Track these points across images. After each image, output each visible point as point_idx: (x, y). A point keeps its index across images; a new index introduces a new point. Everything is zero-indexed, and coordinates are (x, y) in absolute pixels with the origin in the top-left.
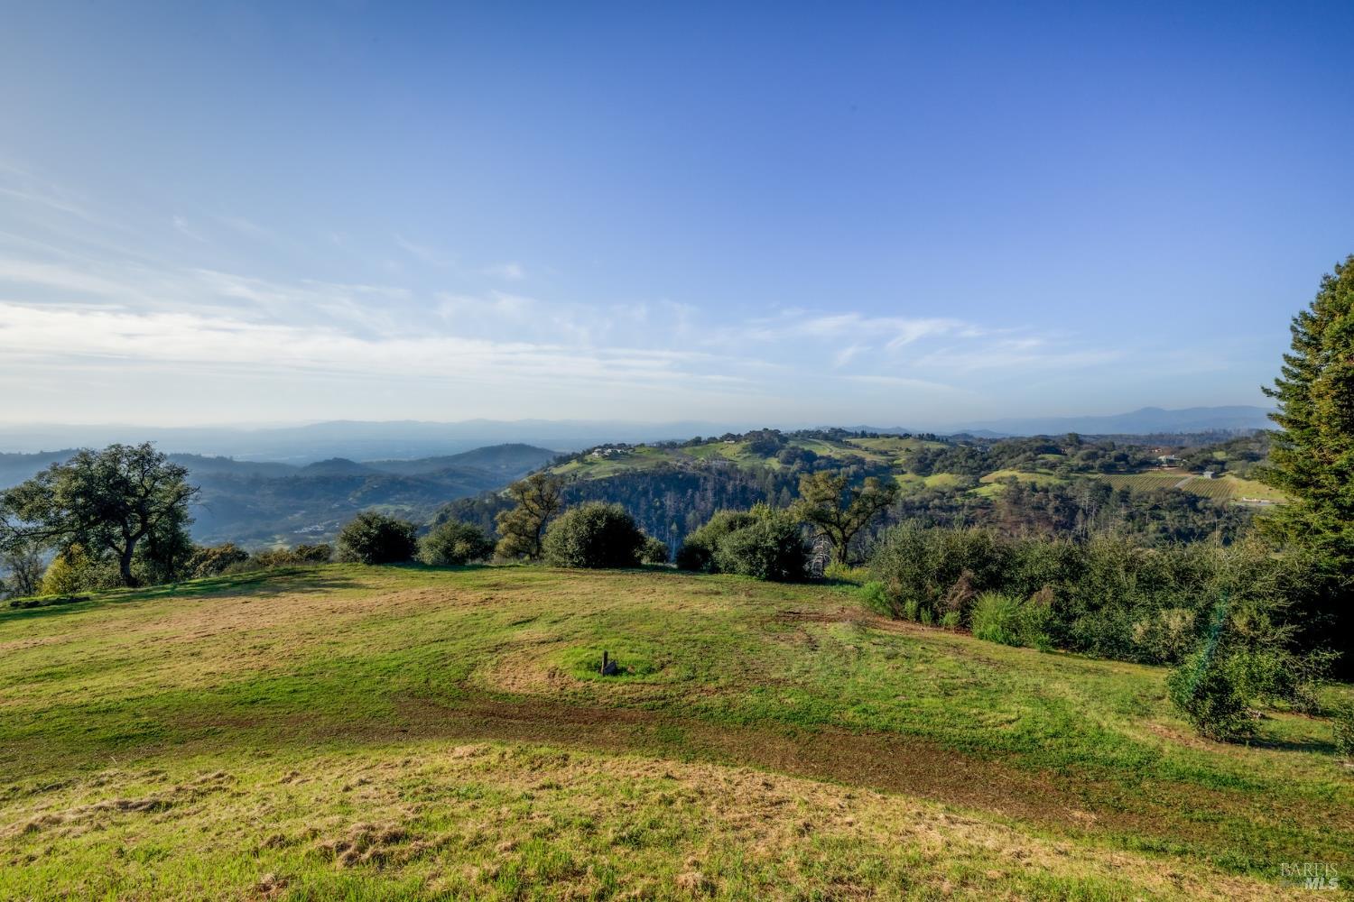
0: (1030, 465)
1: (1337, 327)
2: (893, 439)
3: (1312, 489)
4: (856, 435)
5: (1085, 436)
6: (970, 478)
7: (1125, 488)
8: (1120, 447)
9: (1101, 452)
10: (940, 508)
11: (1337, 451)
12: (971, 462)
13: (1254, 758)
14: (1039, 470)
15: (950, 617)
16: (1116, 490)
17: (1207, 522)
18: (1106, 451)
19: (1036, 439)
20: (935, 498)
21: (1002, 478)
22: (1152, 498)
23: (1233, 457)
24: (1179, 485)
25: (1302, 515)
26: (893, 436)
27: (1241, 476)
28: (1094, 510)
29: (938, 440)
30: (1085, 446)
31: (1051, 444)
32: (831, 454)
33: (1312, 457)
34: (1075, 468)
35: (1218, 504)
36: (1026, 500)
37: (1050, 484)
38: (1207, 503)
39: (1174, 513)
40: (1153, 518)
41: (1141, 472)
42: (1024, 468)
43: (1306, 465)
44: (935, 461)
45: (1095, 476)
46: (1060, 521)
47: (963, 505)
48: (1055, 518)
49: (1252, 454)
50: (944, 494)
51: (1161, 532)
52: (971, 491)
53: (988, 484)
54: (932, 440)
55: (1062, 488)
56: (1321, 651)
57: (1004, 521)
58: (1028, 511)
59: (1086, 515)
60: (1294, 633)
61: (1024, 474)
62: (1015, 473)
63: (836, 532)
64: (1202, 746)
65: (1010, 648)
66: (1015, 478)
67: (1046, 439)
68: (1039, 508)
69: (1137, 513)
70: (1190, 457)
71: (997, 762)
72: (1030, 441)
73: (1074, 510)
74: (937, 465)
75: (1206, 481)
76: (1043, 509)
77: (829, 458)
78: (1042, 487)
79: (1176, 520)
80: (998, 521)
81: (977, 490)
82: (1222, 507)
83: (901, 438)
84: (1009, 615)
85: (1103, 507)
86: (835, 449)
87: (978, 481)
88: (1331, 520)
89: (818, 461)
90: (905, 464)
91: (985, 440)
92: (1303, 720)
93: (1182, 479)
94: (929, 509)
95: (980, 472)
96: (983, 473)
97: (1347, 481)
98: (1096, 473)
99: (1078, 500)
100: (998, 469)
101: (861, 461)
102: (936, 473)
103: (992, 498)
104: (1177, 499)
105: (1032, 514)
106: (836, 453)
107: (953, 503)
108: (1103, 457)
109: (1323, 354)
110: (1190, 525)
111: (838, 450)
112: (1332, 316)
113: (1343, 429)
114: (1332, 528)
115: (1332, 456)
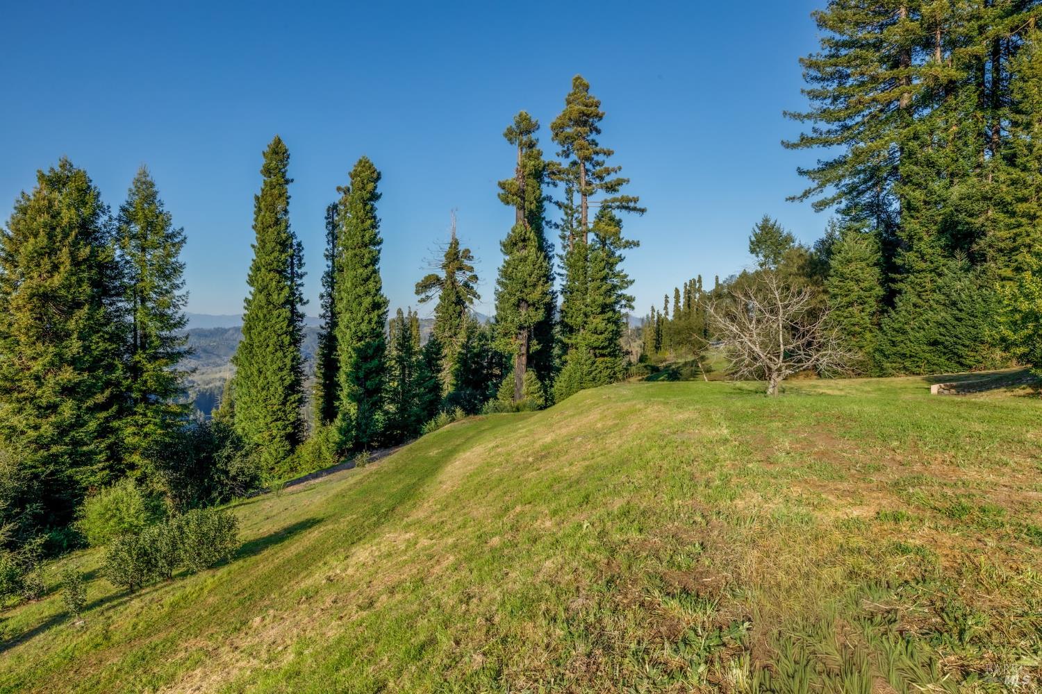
1: (30, 248)
3: (16, 394)
11: (34, 358)
25: (7, 420)
33: (14, 365)
43: (10, 372)
56: (34, 539)
60: (12, 531)
88: (32, 421)
92: (34, 606)
97: (43, 384)
109: (19, 270)
112: (26, 238)
113: (38, 339)
114: (33, 427)
115: (30, 363)
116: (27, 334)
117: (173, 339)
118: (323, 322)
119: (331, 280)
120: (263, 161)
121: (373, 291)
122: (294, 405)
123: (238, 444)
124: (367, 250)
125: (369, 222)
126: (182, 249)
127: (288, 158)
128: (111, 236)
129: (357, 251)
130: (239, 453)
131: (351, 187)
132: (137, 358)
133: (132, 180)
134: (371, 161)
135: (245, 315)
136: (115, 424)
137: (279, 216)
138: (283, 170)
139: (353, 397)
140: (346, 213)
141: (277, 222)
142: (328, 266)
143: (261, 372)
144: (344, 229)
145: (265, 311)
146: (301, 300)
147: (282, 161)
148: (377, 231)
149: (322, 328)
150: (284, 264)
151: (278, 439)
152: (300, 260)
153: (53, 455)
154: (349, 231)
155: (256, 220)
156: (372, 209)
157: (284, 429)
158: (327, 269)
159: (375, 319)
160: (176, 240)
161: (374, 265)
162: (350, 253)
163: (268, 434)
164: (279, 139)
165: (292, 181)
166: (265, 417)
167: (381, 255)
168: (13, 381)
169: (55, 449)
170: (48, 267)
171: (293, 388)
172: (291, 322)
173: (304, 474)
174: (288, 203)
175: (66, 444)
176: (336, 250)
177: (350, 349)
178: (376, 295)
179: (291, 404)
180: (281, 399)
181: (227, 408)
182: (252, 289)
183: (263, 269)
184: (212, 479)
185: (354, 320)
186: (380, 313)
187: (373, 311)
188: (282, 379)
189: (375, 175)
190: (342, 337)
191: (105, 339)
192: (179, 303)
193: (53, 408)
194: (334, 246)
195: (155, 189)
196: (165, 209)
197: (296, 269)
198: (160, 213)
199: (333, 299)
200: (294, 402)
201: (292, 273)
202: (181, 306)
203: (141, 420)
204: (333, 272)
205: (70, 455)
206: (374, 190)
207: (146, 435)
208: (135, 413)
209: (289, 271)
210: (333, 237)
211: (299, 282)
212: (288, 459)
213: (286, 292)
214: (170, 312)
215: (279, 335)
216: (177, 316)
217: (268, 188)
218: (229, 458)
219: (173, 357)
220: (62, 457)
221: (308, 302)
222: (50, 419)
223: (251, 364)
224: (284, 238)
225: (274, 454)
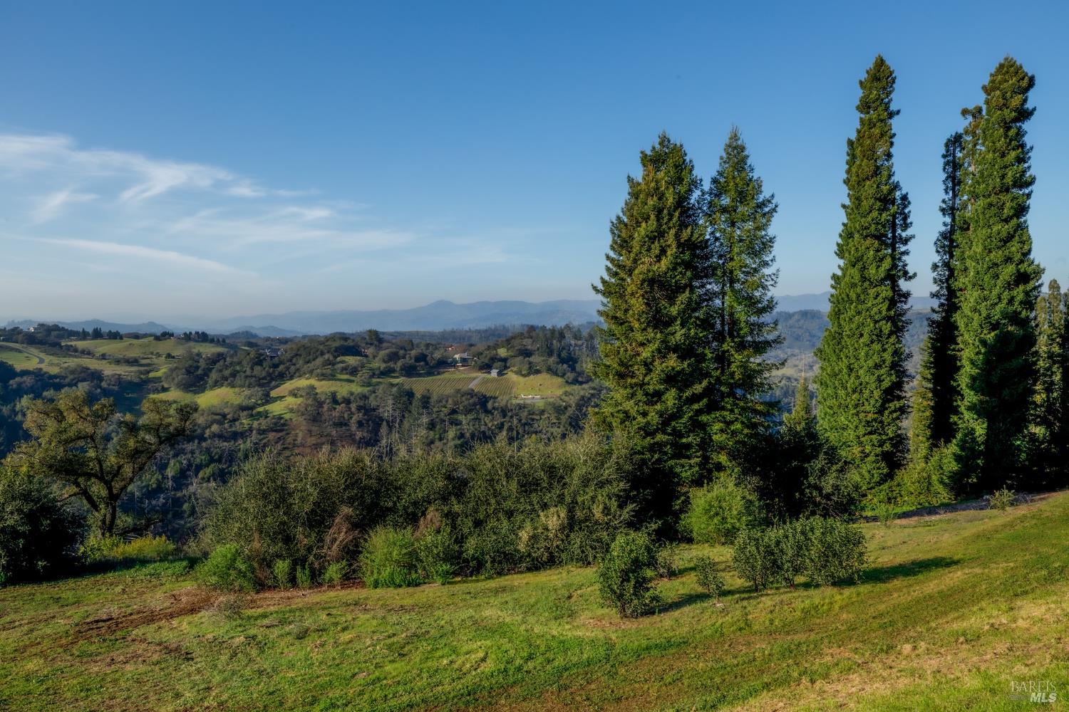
0: (329, 371)
1: (643, 233)
2: (145, 340)
3: (629, 380)
4: (83, 335)
5: (383, 333)
6: (258, 391)
7: (425, 393)
8: (418, 346)
9: (402, 352)
10: (221, 436)
11: (644, 345)
12: (258, 369)
13: (666, 621)
14: (339, 376)
15: (333, 571)
16: (418, 395)
17: (496, 423)
18: (405, 350)
19: (333, 337)
20: (212, 423)
21: (298, 389)
22: (450, 401)
23: (513, 354)
24: (472, 385)
25: (623, 404)
26: (145, 336)
27: (519, 373)
28: (398, 421)
29: (212, 341)
30: (385, 345)
31: (350, 343)
32: (42, 366)
33: (627, 351)
34: (377, 372)
35: (503, 403)
36: (326, 416)
37: (352, 394)
38: (495, 402)
39: (470, 417)
40: (451, 424)
41: (439, 374)
42: (323, 375)
43: (625, 358)
44: (210, 370)
45: (395, 381)
46: (364, 438)
47: (251, 430)
48: (359, 435)
49: (527, 350)
50: (224, 416)
51: (459, 439)
52: (261, 409)
53: (281, 398)
54: (203, 341)
55: (365, 397)
56: (650, 523)
57: (303, 445)
58: (329, 429)
59: (390, 427)
60: (634, 511)
61: (323, 383)
62: (313, 382)
63: (98, 489)
64: (630, 625)
65: (411, 590)
66: (312, 388)
67: (344, 337)
68: (341, 424)
69: (437, 420)
70: (479, 354)
71: (503, 702)
72: (327, 341)
73: (378, 422)
74: (214, 375)
75: (493, 380)
76: (346, 425)
77: (38, 374)
78: (343, 398)
79: (471, 424)
80: (294, 445)
81: (268, 407)
82: (506, 406)
83: (157, 338)
84: (404, 551)
85: (406, 415)
86: (48, 359)
87: (267, 395)
88: (641, 407)
89: (18, 379)
90: (166, 378)
91: (272, 340)
93: (474, 379)
94: (205, 439)
95: (270, 382)
96: (273, 383)
97: (651, 371)
98: (397, 377)
99: (381, 410)
100: (291, 378)
101: (96, 376)
102: (212, 388)
103: (287, 416)
104: (471, 401)
105: (334, 433)
106: (51, 364)
107: (238, 427)
108: (404, 357)
109: (633, 256)
110: (483, 428)
111: (55, 360)
112: (638, 224)
113: (648, 325)
114: (641, 414)
115: (639, 349)
116: (639, 320)
117: (760, 326)
118: (935, 303)
119: (948, 243)
120: (860, 93)
121: (1018, 257)
122: (895, 415)
123: (832, 455)
124: (1009, 196)
125: (1013, 154)
126: (773, 219)
127: (894, 82)
128: (703, 211)
129: (993, 199)
130: (834, 468)
131: (984, 107)
132: (725, 347)
133: (723, 147)
134: (1018, 63)
135: (832, 296)
136: (704, 418)
137: (879, 163)
138: (887, 100)
139: (980, 410)
140: (975, 145)
141: (877, 171)
142: (945, 224)
143: (851, 370)
144: (971, 169)
145: (859, 290)
146: (906, 273)
147: (884, 89)
148: (1026, 165)
149: (933, 310)
150: (884, 226)
151: (872, 458)
152: (905, 219)
153: (656, 443)
154: (981, 172)
155: (848, 172)
156: (1018, 134)
157: (881, 446)
158: (943, 229)
159: (1021, 297)
160: (767, 210)
161: (1018, 218)
162: (981, 202)
163: (859, 449)
164: (882, 60)
165: (898, 112)
166: (856, 427)
167: (1030, 202)
168: (627, 367)
169: (660, 437)
170: (657, 252)
171: (892, 392)
172: (892, 303)
173: (906, 508)
174: (892, 144)
175: (669, 434)
176: (958, 201)
177: (977, 343)
178: (1022, 262)
179: (891, 413)
180: (878, 405)
181: (803, 413)
182: (841, 262)
183: (857, 236)
184: (802, 493)
185: (985, 299)
186: (1028, 289)
187: (1017, 286)
188: (880, 380)
189: (1025, 83)
190: (967, 325)
191: (697, 325)
192: (768, 283)
193: (657, 396)
194: (955, 196)
195: (746, 153)
196: (755, 175)
197: (899, 231)
198: (751, 180)
199: (951, 271)
200: (895, 411)
201: (894, 237)
202: (770, 287)
203: (729, 417)
204: (952, 232)
205: (672, 445)
206: (1023, 105)
207: (734, 433)
208: (723, 408)
209: (890, 235)
210: (953, 182)
211: (903, 249)
212: (885, 486)
213: (887, 264)
214: (757, 294)
215: (876, 322)
216: (766, 298)
217: (866, 128)
218: (823, 472)
219: (760, 347)
220: (665, 446)
221: (915, 275)
222: (656, 407)
223: (839, 358)
224: (885, 192)
225: (867, 475)
